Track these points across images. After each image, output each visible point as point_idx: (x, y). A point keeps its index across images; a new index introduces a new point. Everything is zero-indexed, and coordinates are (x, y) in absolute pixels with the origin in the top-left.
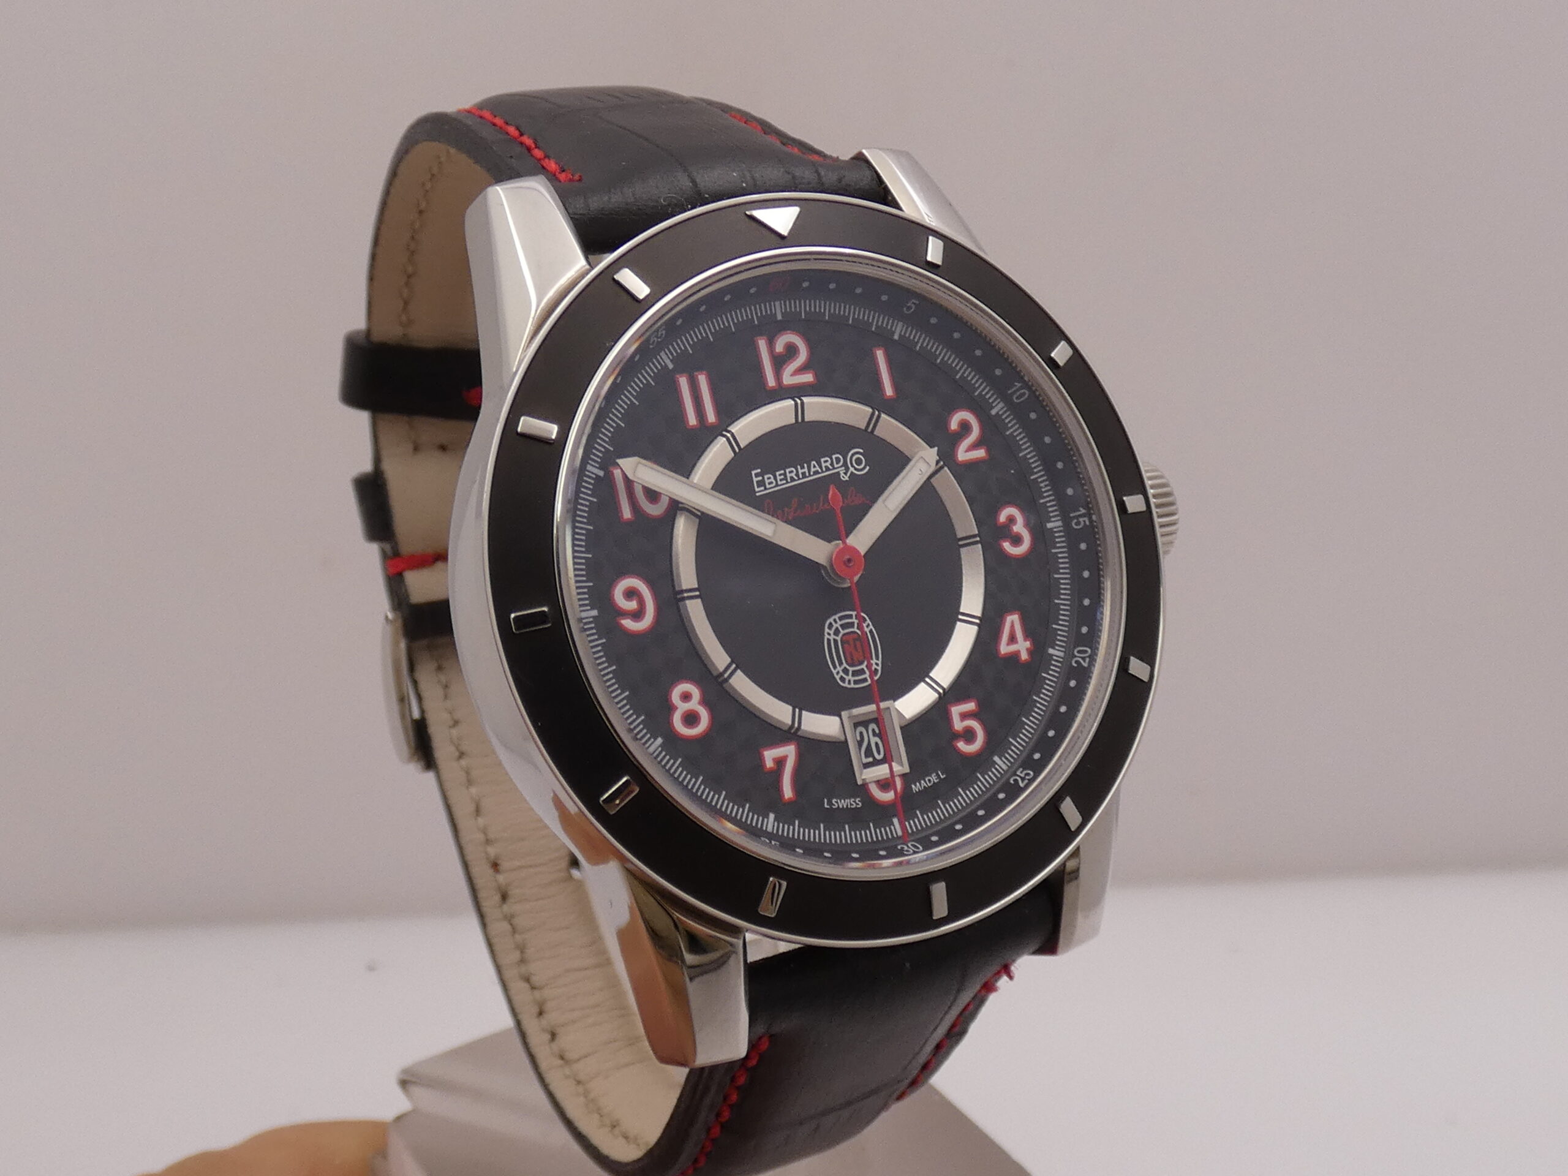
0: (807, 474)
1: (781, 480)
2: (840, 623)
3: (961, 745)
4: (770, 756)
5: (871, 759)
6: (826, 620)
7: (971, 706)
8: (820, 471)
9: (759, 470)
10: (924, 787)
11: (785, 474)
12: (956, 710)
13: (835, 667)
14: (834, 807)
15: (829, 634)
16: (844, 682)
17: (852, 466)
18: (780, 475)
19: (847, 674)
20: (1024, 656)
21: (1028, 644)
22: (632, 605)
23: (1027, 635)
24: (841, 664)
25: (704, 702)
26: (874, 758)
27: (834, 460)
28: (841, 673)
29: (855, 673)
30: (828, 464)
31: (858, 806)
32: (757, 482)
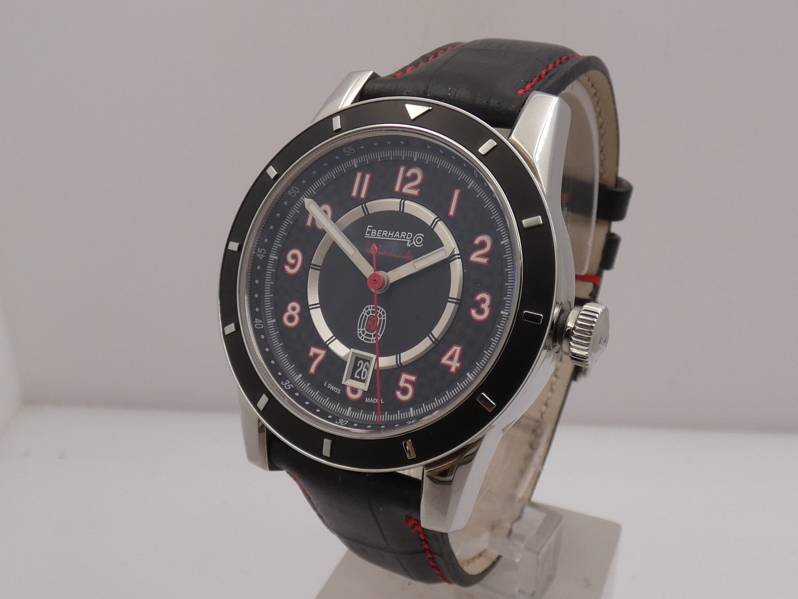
0: (392, 237)
1: (379, 234)
2: (372, 309)
3: (398, 394)
4: (313, 350)
5: (359, 377)
6: (367, 305)
7: (413, 378)
8: (399, 237)
9: (371, 226)
10: (371, 402)
11: (382, 233)
12: (404, 376)
13: (360, 328)
14: (328, 387)
15: (365, 312)
16: (360, 336)
17: (415, 241)
18: (380, 232)
19: (363, 334)
20: (453, 369)
21: (458, 365)
22: (292, 261)
23: (460, 360)
24: (363, 327)
25: (300, 314)
26: (360, 377)
27: (408, 235)
28: (361, 332)
29: (367, 335)
30: (404, 236)
31: (338, 393)
32: (368, 231)
